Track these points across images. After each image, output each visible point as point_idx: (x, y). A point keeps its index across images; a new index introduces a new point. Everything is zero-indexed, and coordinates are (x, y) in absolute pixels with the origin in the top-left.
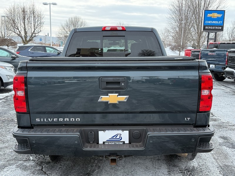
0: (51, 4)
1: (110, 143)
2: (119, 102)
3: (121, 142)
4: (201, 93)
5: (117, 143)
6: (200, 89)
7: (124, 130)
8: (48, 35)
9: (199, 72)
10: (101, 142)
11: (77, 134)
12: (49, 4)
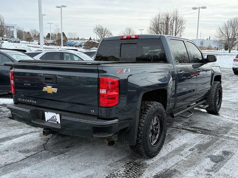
0: (200, 8)
1: (51, 121)
2: (53, 93)
3: (56, 122)
4: (99, 92)
5: (54, 122)
6: (99, 89)
7: (57, 114)
8: (210, 38)
9: (99, 75)
10: (46, 120)
11: (28, 111)
12: (198, 8)
